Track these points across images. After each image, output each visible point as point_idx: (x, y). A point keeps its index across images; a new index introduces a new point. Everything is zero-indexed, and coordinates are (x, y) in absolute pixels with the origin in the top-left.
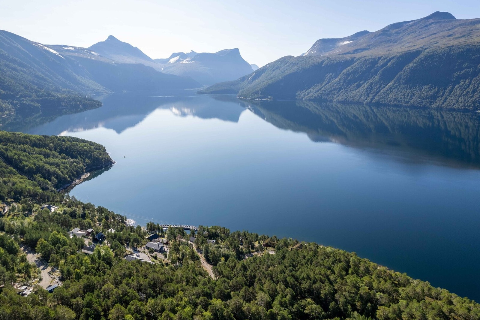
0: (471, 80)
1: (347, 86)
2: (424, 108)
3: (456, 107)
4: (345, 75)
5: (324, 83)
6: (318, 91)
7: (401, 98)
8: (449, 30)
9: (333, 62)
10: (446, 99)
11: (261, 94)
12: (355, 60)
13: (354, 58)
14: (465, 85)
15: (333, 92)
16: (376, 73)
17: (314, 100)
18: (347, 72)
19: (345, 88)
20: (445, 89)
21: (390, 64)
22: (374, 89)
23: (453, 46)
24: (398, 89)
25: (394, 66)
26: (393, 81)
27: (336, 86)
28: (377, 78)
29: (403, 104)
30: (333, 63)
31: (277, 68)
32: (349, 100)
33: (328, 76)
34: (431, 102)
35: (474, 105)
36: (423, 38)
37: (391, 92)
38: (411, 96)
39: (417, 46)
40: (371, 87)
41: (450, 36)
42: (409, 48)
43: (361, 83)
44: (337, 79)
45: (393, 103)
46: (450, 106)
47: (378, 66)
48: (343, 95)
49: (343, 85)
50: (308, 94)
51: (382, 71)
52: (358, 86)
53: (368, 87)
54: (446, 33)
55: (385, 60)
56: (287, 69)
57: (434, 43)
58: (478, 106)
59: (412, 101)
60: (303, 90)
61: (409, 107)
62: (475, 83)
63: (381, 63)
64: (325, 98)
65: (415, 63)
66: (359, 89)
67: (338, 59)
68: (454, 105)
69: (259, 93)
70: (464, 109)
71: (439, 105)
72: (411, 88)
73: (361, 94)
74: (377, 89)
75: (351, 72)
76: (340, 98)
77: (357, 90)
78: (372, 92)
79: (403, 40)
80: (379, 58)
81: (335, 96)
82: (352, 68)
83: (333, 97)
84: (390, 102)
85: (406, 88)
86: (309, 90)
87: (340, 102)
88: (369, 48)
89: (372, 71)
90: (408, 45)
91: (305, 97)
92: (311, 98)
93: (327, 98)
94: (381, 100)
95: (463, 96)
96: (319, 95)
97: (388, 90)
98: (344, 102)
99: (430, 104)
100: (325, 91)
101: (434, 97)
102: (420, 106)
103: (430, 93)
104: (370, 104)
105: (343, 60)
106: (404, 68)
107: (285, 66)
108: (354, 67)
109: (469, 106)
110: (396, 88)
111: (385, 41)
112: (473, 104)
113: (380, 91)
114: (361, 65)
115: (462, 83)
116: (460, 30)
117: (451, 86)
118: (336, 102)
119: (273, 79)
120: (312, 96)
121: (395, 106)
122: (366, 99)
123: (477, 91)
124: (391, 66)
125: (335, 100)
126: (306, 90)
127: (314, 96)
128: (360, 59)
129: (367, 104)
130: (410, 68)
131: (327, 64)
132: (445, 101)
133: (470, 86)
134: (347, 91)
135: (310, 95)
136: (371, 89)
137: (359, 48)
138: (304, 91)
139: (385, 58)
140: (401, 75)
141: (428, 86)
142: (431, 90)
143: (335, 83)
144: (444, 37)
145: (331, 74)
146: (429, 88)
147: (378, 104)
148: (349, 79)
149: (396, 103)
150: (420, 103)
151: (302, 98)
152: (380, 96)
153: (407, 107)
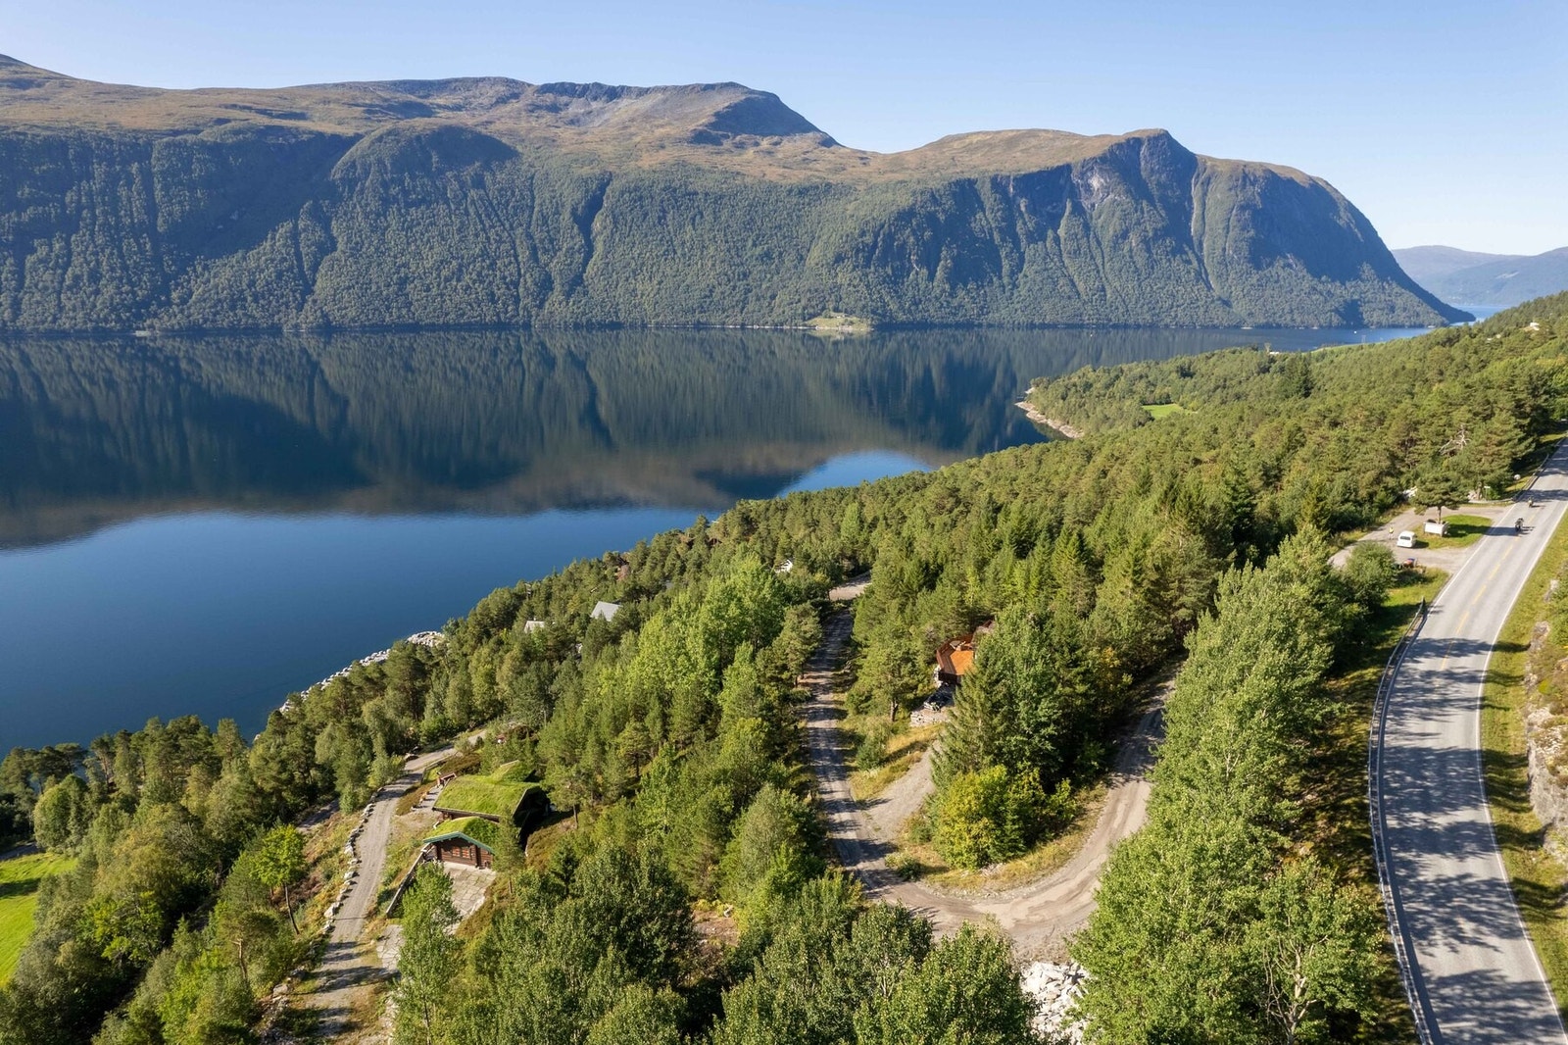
0: (68, 243)
3: (65, 323)
10: (17, 302)
14: (58, 257)
35: (118, 316)
46: (43, 322)
58: (128, 319)
62: (84, 252)
68: (55, 320)
70: (95, 329)
95: (69, 288)
109: (106, 320)
112: (112, 311)
115: (42, 252)
117: (10, 261)
123: (102, 276)
132: (19, 309)
133: (76, 260)
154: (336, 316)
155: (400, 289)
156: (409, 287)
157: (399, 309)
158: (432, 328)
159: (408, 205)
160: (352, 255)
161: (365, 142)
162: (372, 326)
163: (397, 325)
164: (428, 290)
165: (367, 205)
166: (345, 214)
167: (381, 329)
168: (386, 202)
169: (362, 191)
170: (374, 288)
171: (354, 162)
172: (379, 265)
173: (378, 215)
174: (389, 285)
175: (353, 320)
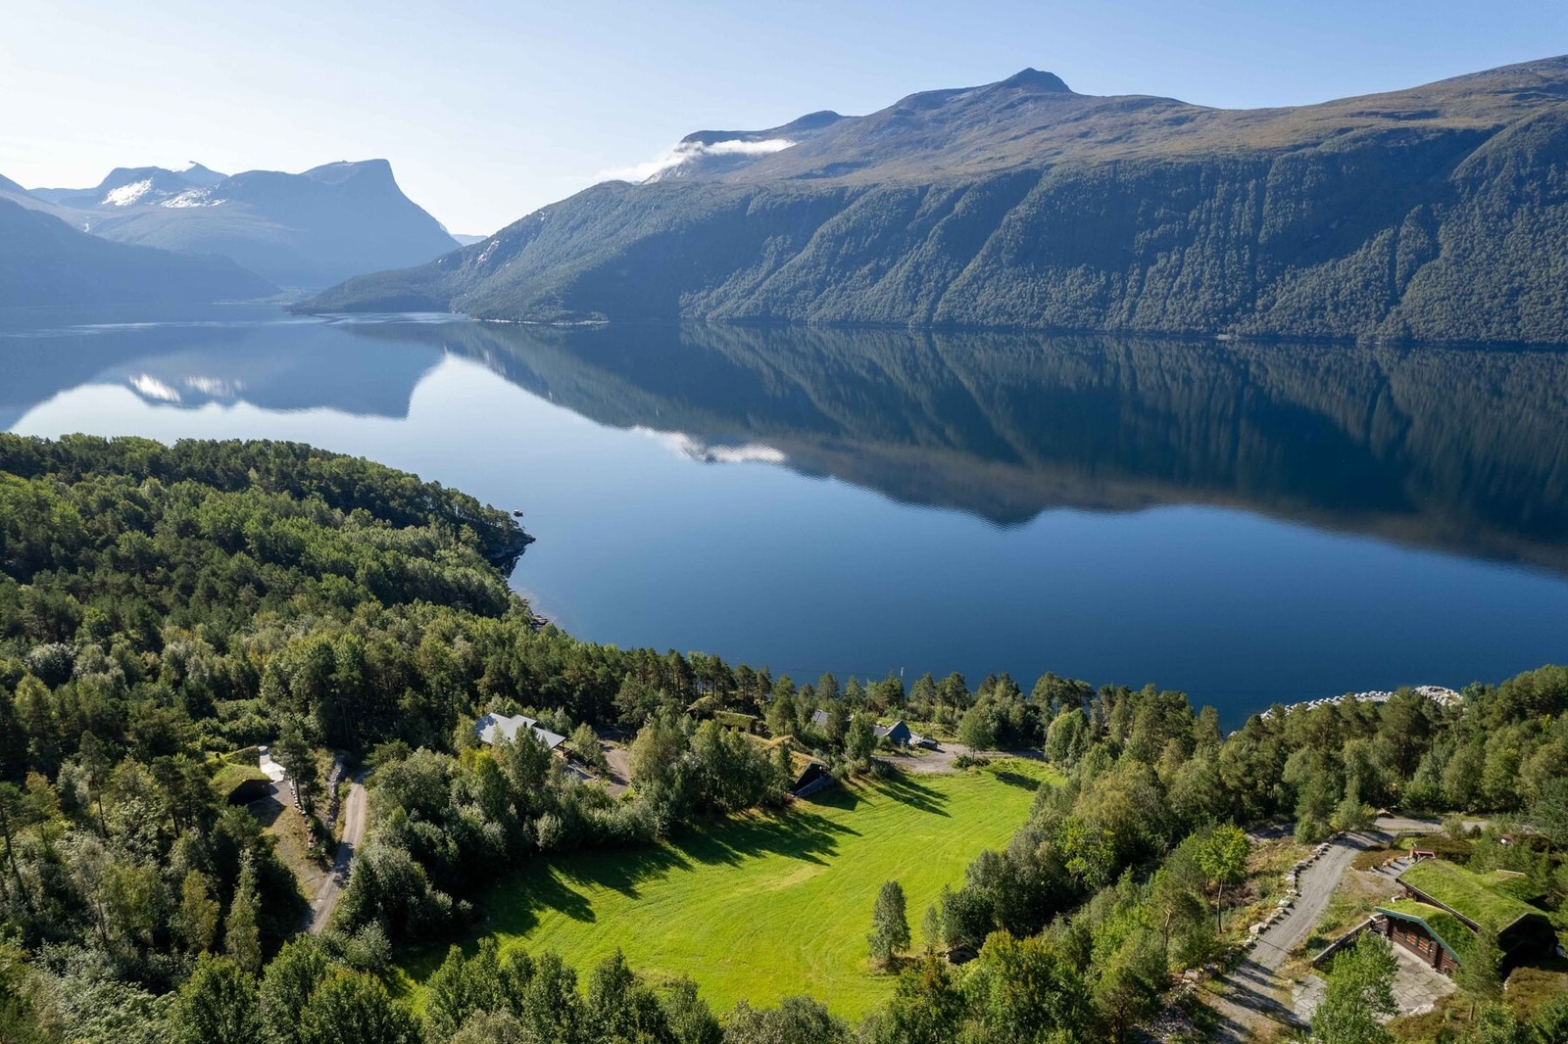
0: (1182, 254)
1: (843, 275)
2: (1085, 332)
3: (1165, 325)
4: (829, 240)
5: (766, 266)
6: (751, 292)
7: (1014, 307)
8: (1076, 120)
9: (779, 200)
10: (1133, 306)
11: (565, 307)
12: (848, 194)
13: (842, 191)
14: (1172, 267)
15: (801, 294)
16: (923, 232)
17: (748, 322)
18: (833, 231)
19: (837, 282)
20: (1124, 279)
21: (959, 207)
22: (929, 281)
23: (1118, 161)
24: (999, 280)
25: (975, 212)
26: (979, 258)
27: (807, 275)
28: (929, 247)
29: (1024, 322)
30: (783, 204)
31: (584, 222)
32: (858, 317)
33: (773, 245)
34: (1098, 315)
35: (1208, 320)
36: (1016, 138)
37: (979, 289)
38: (1042, 300)
39: (1010, 159)
40: (917, 274)
41: (1084, 135)
42: (990, 162)
43: (884, 263)
44: (807, 253)
45: (994, 320)
46: (1149, 323)
47: (924, 214)
48: (835, 304)
49: (828, 272)
50: (720, 302)
51: (942, 228)
52: (877, 274)
53: (908, 277)
54: (1071, 128)
55: (944, 196)
56: (623, 226)
57: (1052, 152)
58: (1215, 323)
59: (1047, 313)
60: (699, 292)
61: (1041, 330)
62: (1193, 263)
63: (931, 203)
64: (780, 313)
65: (1032, 205)
66: (881, 282)
67: (792, 190)
68: (1158, 321)
69: (555, 303)
70: (1186, 331)
71: (1121, 323)
72: (1034, 276)
73: (894, 299)
74: (937, 282)
75: (847, 234)
76: (827, 312)
77: (877, 287)
78: (923, 292)
79: (959, 142)
80: (924, 190)
81: (810, 307)
82: (848, 221)
83: (804, 309)
84: (984, 317)
85: (1024, 278)
86: (721, 289)
87: (833, 325)
88: (869, 162)
89: (909, 227)
90: (981, 156)
91: (715, 313)
92: (736, 315)
93: (785, 313)
94: (957, 312)
95: (1175, 294)
96: (757, 306)
97: (969, 284)
98: (845, 324)
99: (1097, 321)
100: (775, 291)
101: (1102, 301)
102: (1073, 328)
103: (1091, 289)
104: (927, 327)
105: (810, 196)
106: (1005, 219)
107: (616, 213)
108: (854, 218)
109: (1197, 324)
110: (991, 276)
111: (910, 143)
112: (1203, 316)
113: (945, 287)
114: (873, 208)
115: (1161, 263)
116: (1105, 123)
117: (1137, 271)
118: (820, 324)
119: (588, 257)
120: (738, 308)
121: (1000, 329)
122: (912, 313)
123: (1202, 283)
124: (964, 212)
125: (814, 318)
126: (710, 291)
127: (743, 308)
128: (863, 192)
129: (918, 327)
130: (1021, 219)
131: (764, 207)
132: (1134, 312)
133: (1186, 270)
134: (844, 289)
135: (729, 304)
136: (920, 282)
137: (839, 159)
138: (703, 293)
139: (940, 191)
140: (1001, 240)
141: (1080, 271)
142: (1089, 282)
143: (803, 268)
144: (1071, 138)
145: (780, 238)
146: (1083, 275)
147: (950, 327)
148: (843, 251)
149: (1003, 319)
150: (1070, 317)
151: (704, 315)
152: (949, 301)
153: (1035, 330)
154: (1419, 328)
155: (1507, 302)
156: (1521, 300)
157: (1501, 324)
158: (1541, 347)
159: (1545, 203)
160: (1456, 263)
161: (1505, 134)
162: (1459, 342)
163: (1493, 342)
164: (1548, 302)
165: (1488, 206)
166: (1459, 217)
167: (1472, 345)
168: (1515, 201)
169: (1487, 190)
170: (1474, 299)
171: (1485, 158)
172: (1488, 273)
173: (1501, 217)
174: (1495, 296)
175: (1440, 334)
